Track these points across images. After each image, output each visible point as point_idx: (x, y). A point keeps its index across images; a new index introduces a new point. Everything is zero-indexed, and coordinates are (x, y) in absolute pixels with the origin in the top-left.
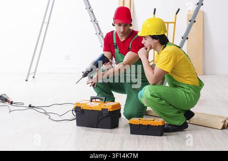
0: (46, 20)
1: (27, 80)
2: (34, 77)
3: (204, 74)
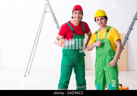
0: (36, 41)
1: (25, 76)
2: (29, 73)
3: (128, 70)
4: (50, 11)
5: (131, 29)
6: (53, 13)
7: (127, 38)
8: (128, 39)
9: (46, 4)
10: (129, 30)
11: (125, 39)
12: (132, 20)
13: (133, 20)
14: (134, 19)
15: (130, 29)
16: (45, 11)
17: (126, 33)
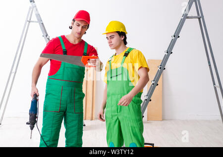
3: (163, 119)
4: (37, 20)
5: (169, 52)
6: (43, 23)
7: (162, 68)
8: (165, 69)
9: (30, 9)
10: (167, 54)
11: (160, 68)
12: (171, 38)
13: (173, 38)
14: (174, 36)
15: (167, 52)
16: (28, 20)
17: (162, 59)
